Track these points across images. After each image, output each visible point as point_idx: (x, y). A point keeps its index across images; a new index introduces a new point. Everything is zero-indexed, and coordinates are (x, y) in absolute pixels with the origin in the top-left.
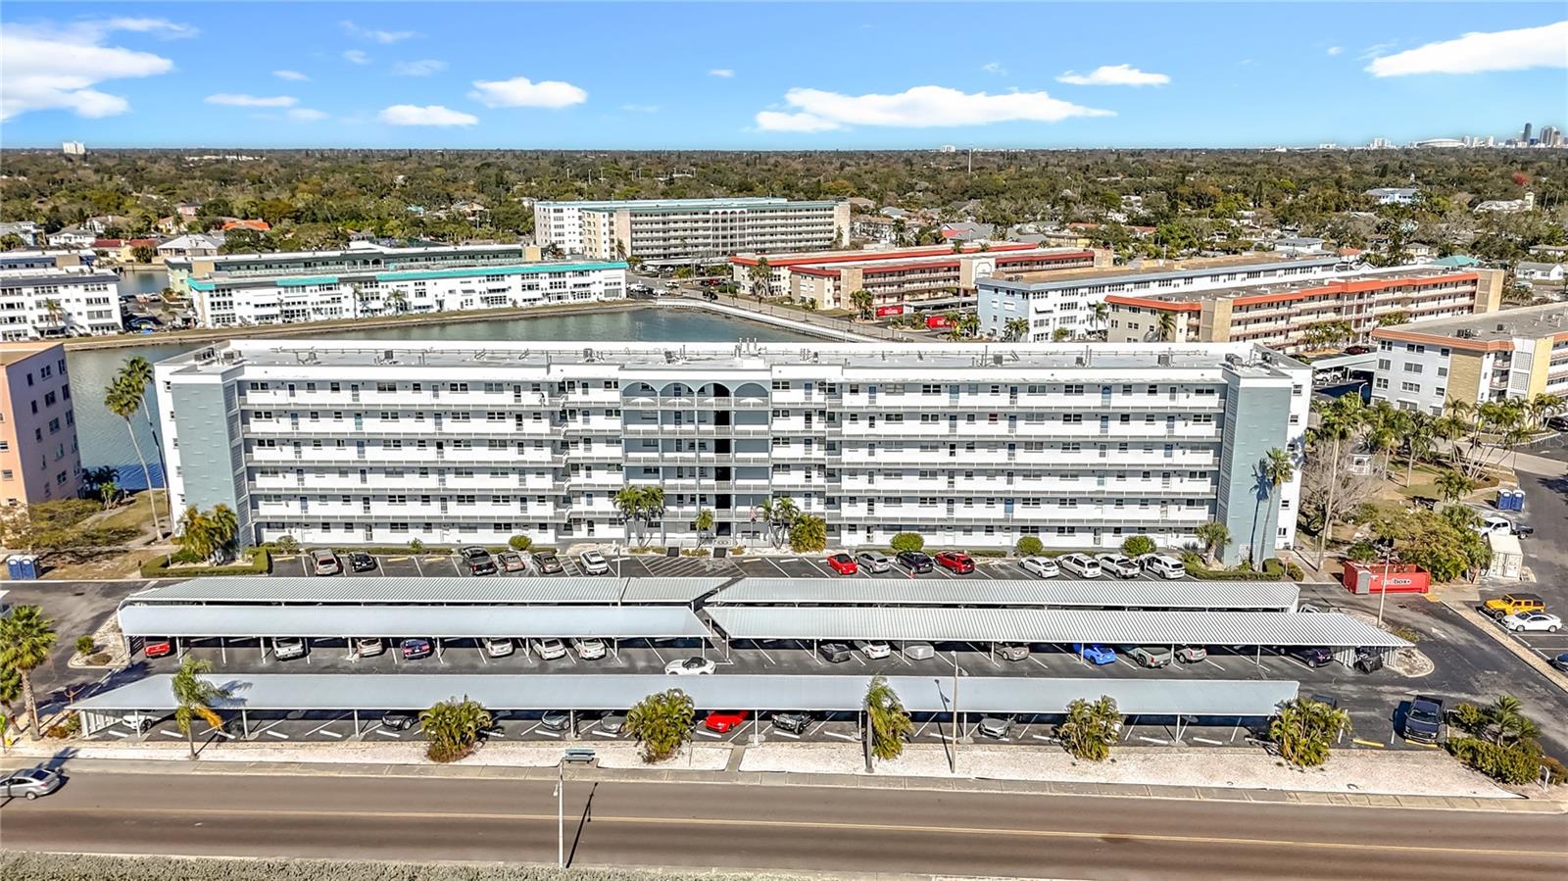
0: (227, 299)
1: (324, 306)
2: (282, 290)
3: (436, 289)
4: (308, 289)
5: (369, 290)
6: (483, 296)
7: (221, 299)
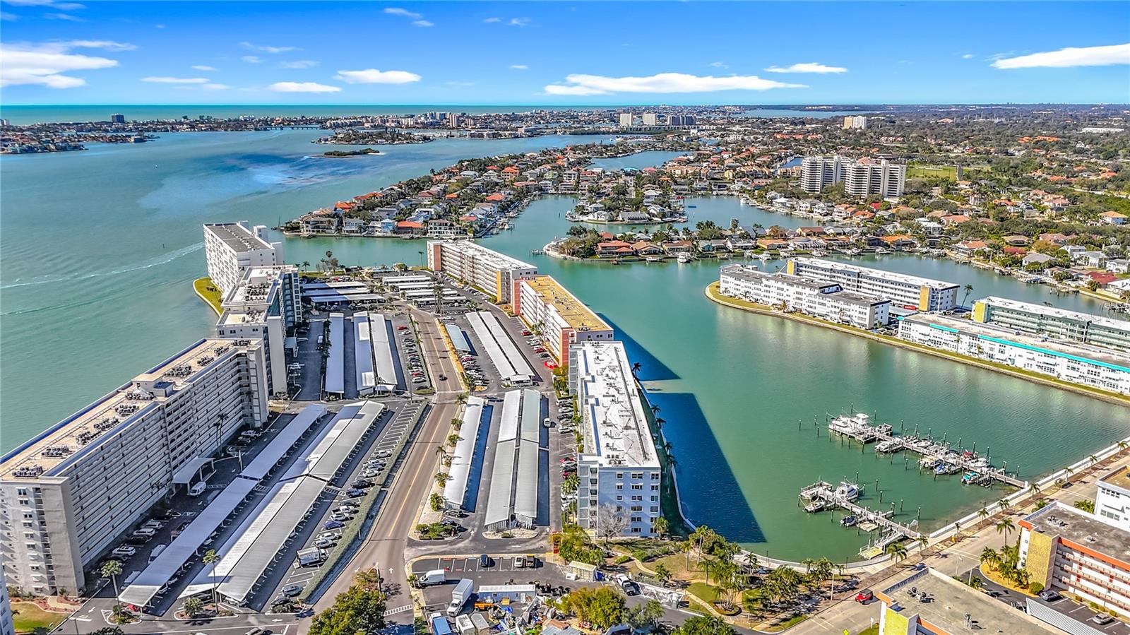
0: (909, 326)
1: (950, 343)
2: (933, 329)
3: (1011, 352)
4: (944, 332)
5: (974, 341)
6: (1039, 364)
7: (907, 326)
